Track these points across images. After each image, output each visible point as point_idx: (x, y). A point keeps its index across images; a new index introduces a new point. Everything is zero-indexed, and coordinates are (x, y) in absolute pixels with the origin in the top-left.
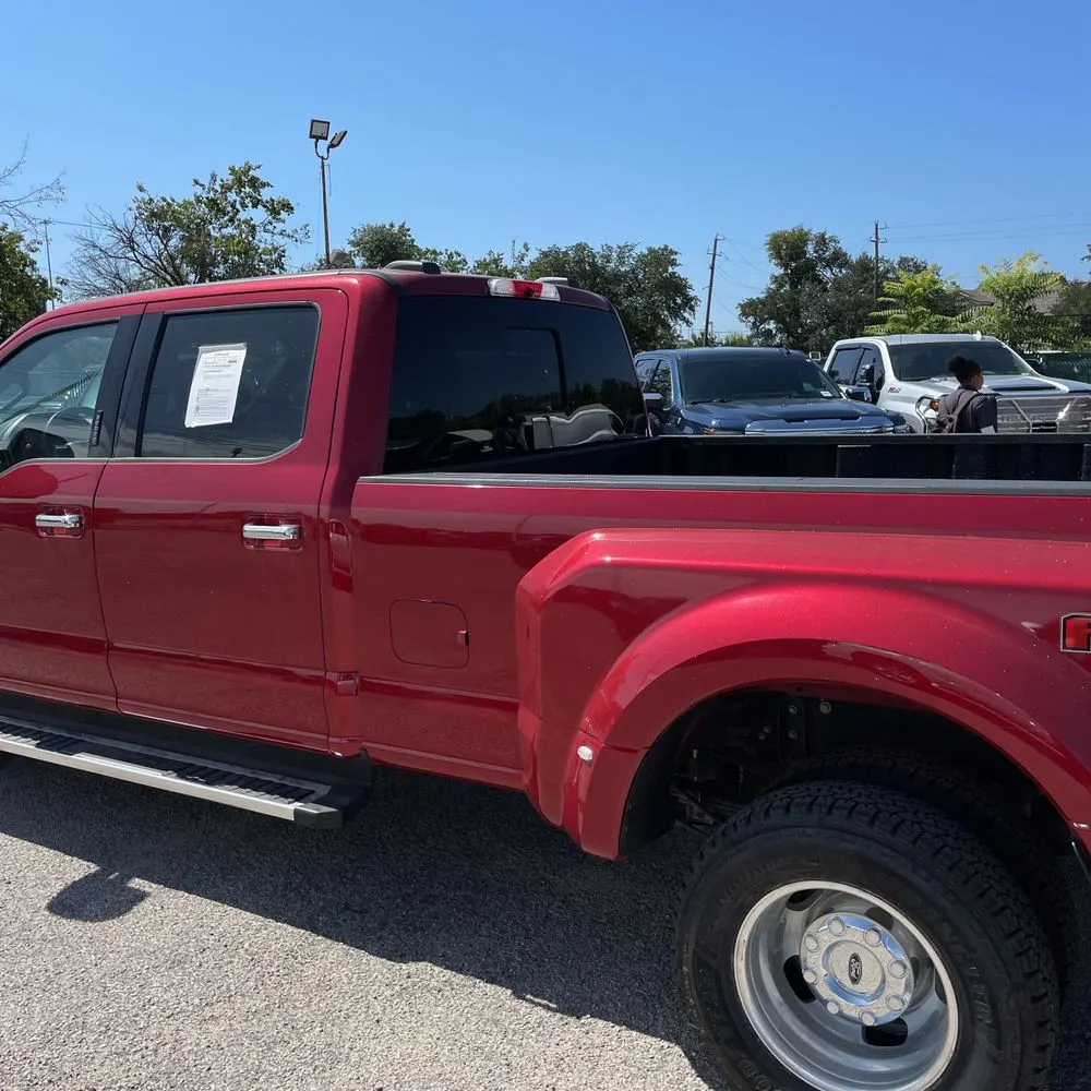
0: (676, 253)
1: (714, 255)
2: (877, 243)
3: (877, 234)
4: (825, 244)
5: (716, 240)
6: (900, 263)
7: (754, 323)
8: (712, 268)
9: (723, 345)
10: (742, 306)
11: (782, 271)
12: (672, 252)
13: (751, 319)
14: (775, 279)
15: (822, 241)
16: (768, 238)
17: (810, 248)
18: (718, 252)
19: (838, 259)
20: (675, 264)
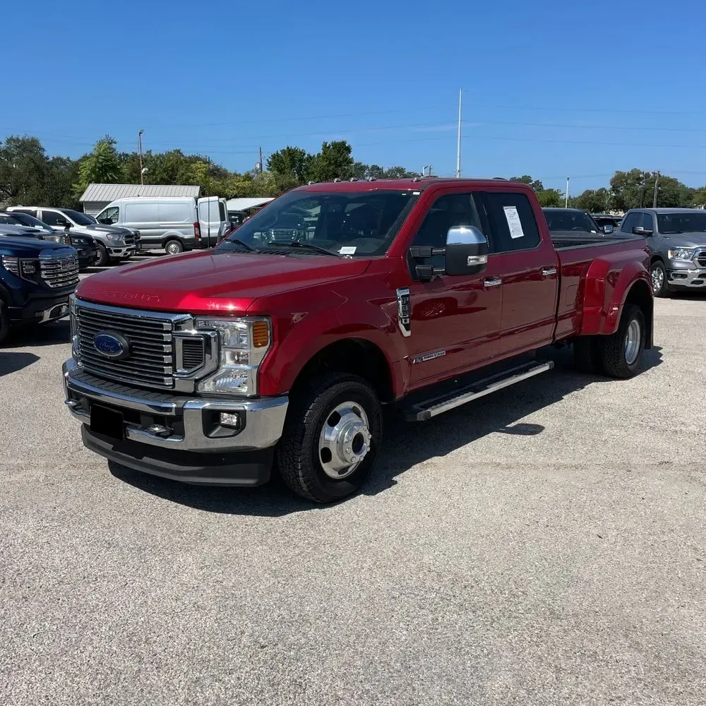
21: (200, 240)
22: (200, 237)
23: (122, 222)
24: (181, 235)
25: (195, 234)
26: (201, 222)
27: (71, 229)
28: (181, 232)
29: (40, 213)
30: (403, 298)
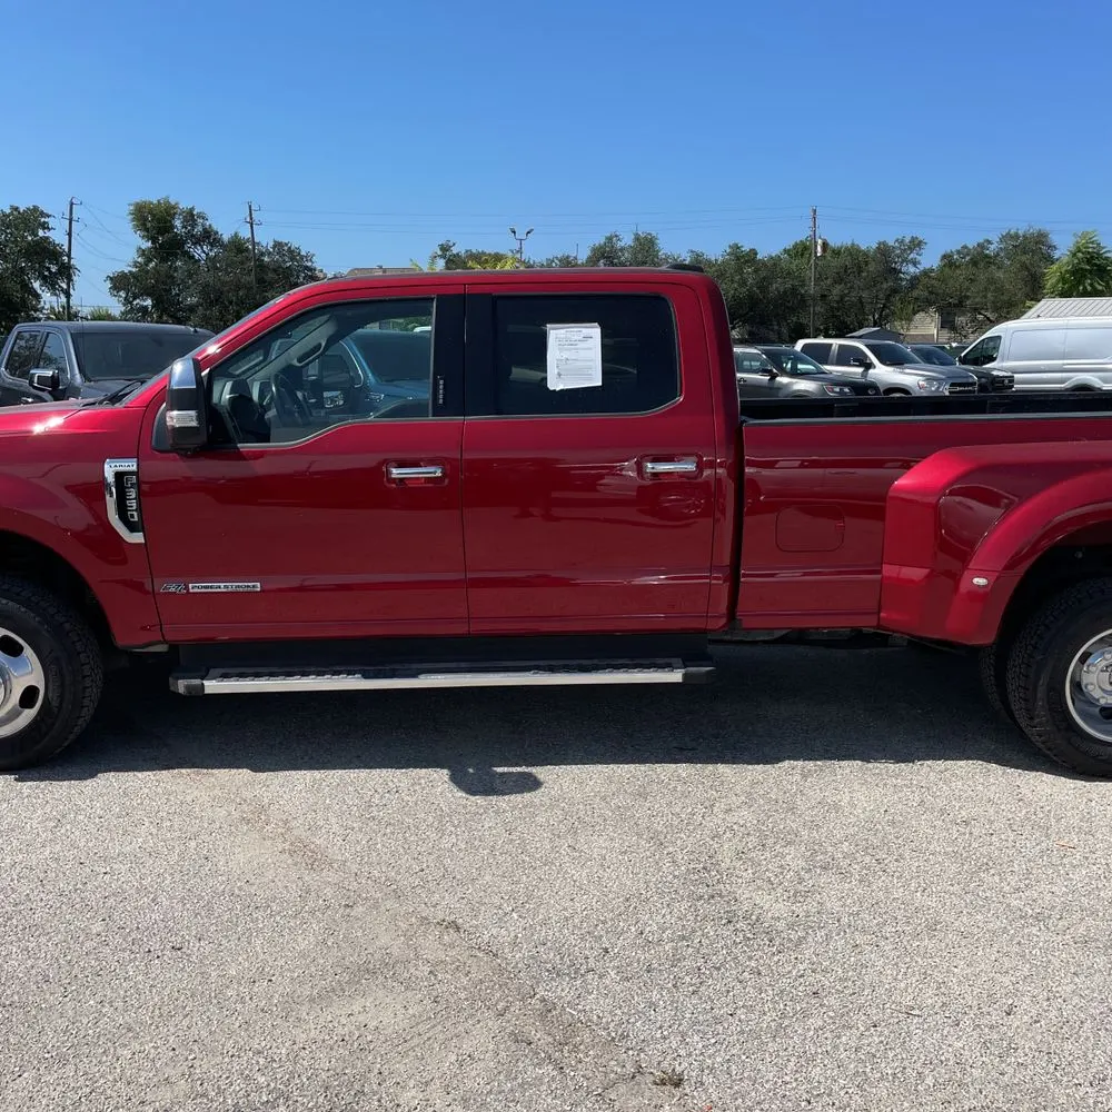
0: (48, 216)
1: (71, 220)
2: (252, 224)
3: (251, 215)
4: (194, 220)
5: (72, 204)
6: (274, 247)
7: (125, 299)
8: (70, 234)
9: (87, 320)
10: (111, 279)
11: (149, 244)
12: (43, 214)
13: (123, 294)
14: (142, 252)
15: (190, 217)
16: (132, 208)
17: (178, 223)
18: (75, 217)
19: (209, 236)
20: (48, 228)
23: (1003, 360)
24: (1098, 383)
27: (871, 371)
28: (1100, 378)
29: (835, 348)
30: (119, 476)
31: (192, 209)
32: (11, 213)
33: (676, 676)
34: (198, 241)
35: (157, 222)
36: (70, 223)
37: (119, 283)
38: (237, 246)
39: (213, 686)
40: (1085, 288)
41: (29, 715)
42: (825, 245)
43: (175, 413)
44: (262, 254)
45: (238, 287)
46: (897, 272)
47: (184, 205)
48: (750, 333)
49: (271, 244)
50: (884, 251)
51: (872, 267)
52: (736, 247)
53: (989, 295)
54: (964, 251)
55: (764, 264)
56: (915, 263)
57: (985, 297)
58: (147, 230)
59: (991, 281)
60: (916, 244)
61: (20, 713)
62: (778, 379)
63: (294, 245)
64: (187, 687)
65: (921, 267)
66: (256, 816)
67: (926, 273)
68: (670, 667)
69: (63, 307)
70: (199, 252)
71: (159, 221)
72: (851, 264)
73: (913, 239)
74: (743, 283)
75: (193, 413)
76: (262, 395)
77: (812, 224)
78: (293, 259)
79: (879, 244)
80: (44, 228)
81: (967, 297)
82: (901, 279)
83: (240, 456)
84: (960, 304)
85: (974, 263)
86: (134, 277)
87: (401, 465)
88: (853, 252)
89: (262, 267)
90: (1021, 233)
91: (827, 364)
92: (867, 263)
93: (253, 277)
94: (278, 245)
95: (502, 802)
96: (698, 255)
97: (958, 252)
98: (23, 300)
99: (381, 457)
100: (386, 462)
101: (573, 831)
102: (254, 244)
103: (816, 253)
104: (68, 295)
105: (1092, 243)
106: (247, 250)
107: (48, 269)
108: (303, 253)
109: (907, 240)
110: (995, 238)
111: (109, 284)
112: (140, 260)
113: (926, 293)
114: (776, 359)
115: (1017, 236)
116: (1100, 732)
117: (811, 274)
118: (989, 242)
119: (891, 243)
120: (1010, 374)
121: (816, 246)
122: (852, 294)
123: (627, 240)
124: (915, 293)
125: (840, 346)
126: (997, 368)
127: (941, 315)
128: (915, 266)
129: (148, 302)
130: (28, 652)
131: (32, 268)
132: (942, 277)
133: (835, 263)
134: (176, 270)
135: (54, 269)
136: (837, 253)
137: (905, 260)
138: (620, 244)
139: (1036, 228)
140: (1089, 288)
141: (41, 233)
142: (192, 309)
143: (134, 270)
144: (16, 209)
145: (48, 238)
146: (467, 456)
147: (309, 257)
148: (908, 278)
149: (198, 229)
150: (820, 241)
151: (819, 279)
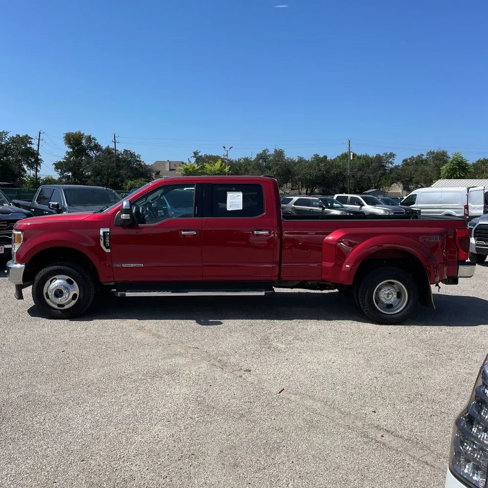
0: (32, 139)
2: (115, 143)
3: (115, 139)
4: (91, 140)
5: (40, 133)
6: (124, 152)
7: (61, 172)
8: (38, 146)
10: (55, 164)
11: (71, 150)
12: (30, 138)
13: (59, 170)
14: (68, 153)
15: (89, 139)
16: (65, 135)
17: (84, 141)
18: (41, 138)
19: (97, 147)
20: (31, 144)
21: (467, 217)
22: (468, 215)
23: (417, 204)
24: (454, 214)
25: (465, 214)
26: (470, 204)
27: (363, 207)
28: (455, 212)
29: (349, 198)
30: (104, 233)
31: (90, 136)
32: (16, 137)
33: (263, 294)
34: (92, 149)
35: (75, 141)
36: (39, 141)
37: (58, 166)
38: (108, 151)
39: (128, 294)
40: (457, 175)
41: (74, 302)
42: (354, 155)
43: (124, 215)
44: (119, 155)
45: (108, 168)
46: (384, 166)
47: (87, 134)
48: (323, 191)
49: (123, 151)
50: (379, 158)
51: (374, 164)
52: (316, 156)
53: (423, 177)
54: (412, 158)
55: (329, 162)
56: (392, 163)
57: (421, 177)
58: (71, 144)
59: (424, 171)
60: (392, 155)
61: (71, 302)
62: (325, 209)
63: (132, 151)
64: (121, 294)
65: (394, 165)
66: (141, 329)
67: (396, 167)
68: (261, 291)
69: (34, 175)
70: (92, 154)
71: (76, 141)
72: (366, 163)
73: (391, 153)
74: (320, 170)
75: (129, 215)
76: (143, 211)
77: (348, 147)
78: (132, 157)
79: (377, 155)
80: (30, 144)
81: (413, 177)
82: (386, 170)
83: (139, 228)
84: (411, 180)
85: (417, 163)
86: (65, 164)
87: (185, 231)
88: (366, 158)
89: (118, 160)
90: (435, 151)
91: (346, 204)
92: (372, 163)
93: (115, 164)
94: (126, 151)
95: (211, 327)
96: (301, 158)
97: (410, 159)
98: (20, 172)
99: (179, 229)
100: (180, 230)
101: (231, 332)
102: (116, 150)
103: (350, 158)
104: (37, 171)
105: (460, 157)
106: (113, 153)
107: (31, 160)
108: (136, 155)
109: (388, 153)
110: (425, 153)
111: (54, 166)
112: (67, 156)
113: (396, 176)
114: (325, 202)
115: (433, 153)
116: (386, 311)
117: (348, 166)
118: (423, 155)
119: (381, 155)
120: (419, 209)
121: (350, 156)
122: (365, 175)
123: (271, 152)
124: (392, 176)
125: (351, 197)
126: (415, 207)
127: (403, 184)
128: (392, 164)
129: (70, 174)
130: (75, 283)
131: (24, 159)
132: (403, 169)
133: (358, 162)
134: (82, 160)
135: (33, 160)
136: (359, 158)
137: (387, 162)
138: (268, 153)
139: (442, 150)
140: (458, 176)
141: (28, 146)
142: (89, 177)
143: (65, 160)
144: (19, 136)
145: (31, 147)
146: (204, 229)
147: (139, 156)
148: (389, 169)
149: (92, 145)
150: (352, 154)
151: (352, 169)
